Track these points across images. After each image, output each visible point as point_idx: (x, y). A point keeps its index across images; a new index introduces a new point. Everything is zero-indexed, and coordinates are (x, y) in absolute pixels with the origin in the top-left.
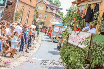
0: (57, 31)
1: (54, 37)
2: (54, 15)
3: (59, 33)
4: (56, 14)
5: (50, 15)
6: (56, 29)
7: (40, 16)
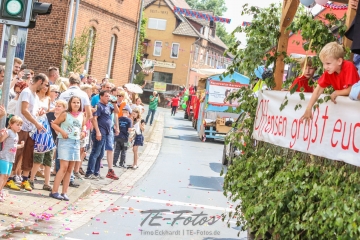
0: (221, 100)
1: (208, 121)
2: (205, 43)
3: (227, 108)
4: (209, 43)
5: (190, 45)
6: (217, 94)
7: (156, 53)
